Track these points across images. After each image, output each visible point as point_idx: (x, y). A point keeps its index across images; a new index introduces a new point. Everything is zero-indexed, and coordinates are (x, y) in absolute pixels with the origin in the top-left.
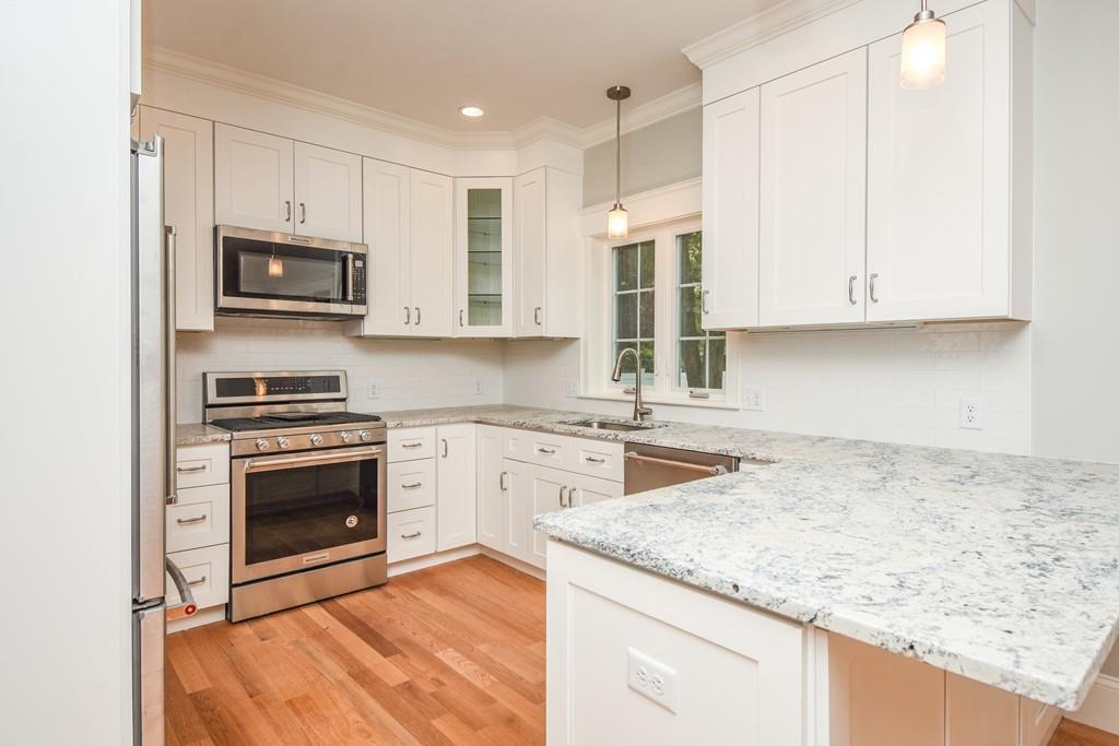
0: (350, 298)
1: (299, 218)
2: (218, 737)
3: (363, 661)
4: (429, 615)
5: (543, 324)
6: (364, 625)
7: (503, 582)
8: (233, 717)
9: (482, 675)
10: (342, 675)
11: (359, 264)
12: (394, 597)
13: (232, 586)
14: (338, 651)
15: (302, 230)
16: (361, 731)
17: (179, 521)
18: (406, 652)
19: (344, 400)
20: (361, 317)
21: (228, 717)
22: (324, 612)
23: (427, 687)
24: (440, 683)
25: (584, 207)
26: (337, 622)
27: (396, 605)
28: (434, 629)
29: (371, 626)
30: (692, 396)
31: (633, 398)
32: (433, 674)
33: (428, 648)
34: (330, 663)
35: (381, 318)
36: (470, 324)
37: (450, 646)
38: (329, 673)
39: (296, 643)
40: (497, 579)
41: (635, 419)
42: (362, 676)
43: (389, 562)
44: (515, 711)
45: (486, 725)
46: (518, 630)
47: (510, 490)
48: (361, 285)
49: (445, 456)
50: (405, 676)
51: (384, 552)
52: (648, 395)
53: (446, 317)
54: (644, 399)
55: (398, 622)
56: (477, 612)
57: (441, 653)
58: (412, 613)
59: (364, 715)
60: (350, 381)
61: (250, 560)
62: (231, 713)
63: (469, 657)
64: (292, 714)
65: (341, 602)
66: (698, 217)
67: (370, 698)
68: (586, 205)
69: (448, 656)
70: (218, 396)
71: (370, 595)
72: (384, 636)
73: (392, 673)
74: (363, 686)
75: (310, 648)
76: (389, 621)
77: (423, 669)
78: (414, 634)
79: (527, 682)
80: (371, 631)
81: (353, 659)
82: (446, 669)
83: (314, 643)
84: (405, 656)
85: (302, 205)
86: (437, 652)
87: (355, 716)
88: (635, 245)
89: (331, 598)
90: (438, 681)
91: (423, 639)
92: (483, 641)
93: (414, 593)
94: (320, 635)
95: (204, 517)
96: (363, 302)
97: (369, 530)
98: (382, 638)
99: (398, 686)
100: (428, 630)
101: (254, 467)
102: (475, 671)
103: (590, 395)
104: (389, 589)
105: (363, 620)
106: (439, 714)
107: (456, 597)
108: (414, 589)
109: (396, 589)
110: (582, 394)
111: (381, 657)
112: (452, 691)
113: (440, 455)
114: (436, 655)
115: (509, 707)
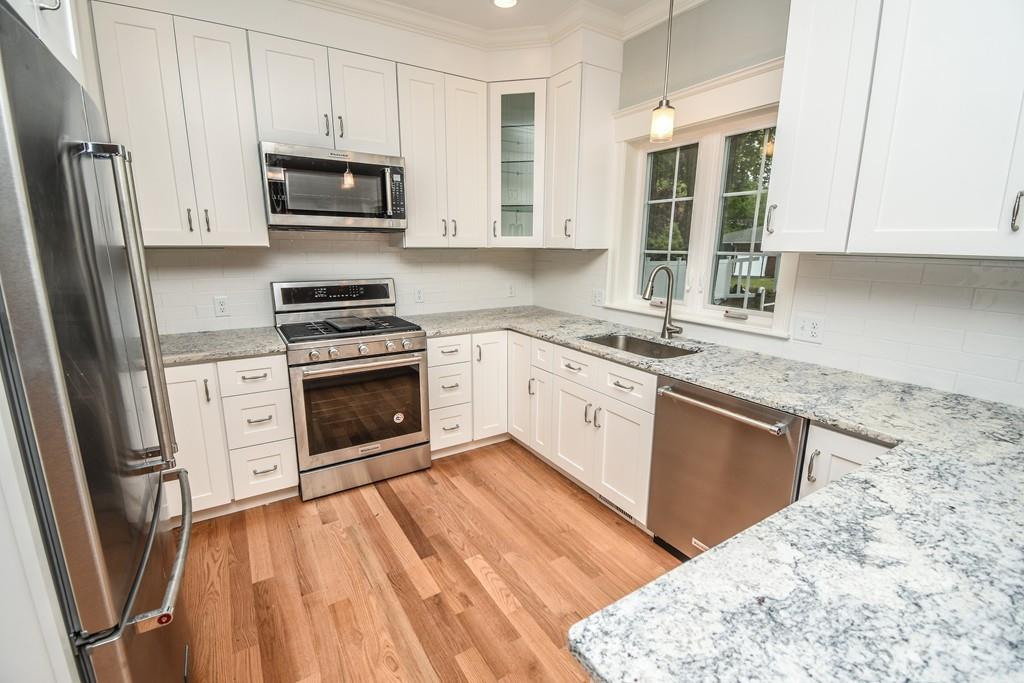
0: (390, 212)
1: (338, 132)
2: (265, 644)
3: (402, 560)
4: (463, 508)
5: (573, 236)
6: (407, 513)
7: (529, 475)
8: (283, 620)
9: (508, 596)
10: (382, 578)
11: (397, 178)
12: (435, 483)
13: (300, 472)
14: (382, 545)
15: (342, 145)
16: (390, 659)
17: (249, 422)
18: (441, 556)
19: (393, 305)
20: (403, 230)
21: (279, 620)
22: (377, 494)
23: (455, 606)
24: (467, 602)
25: (620, 108)
26: (386, 509)
27: (437, 493)
28: (467, 528)
29: (413, 516)
30: (728, 316)
31: (662, 313)
32: (461, 588)
33: (458, 551)
34: (374, 560)
35: (420, 231)
36: (503, 235)
37: (480, 552)
38: (371, 574)
39: (349, 530)
40: (525, 472)
41: (663, 336)
42: (399, 581)
43: (432, 449)
44: (538, 655)
45: (508, 672)
46: (541, 536)
47: (537, 394)
48: (399, 199)
49: (479, 360)
50: (437, 588)
51: (428, 442)
52: (679, 311)
53: (480, 228)
54: (673, 316)
55: (436, 514)
56: (506, 510)
57: (471, 559)
58: (450, 506)
59: (395, 638)
60: (397, 287)
61: (313, 452)
62: (282, 615)
63: (497, 570)
64: (331, 622)
65: (392, 484)
66: (773, 108)
67: (403, 613)
68: (622, 106)
69: (477, 564)
70: (284, 303)
71: (417, 479)
72: (423, 530)
73: (426, 581)
74: (398, 595)
75: (360, 538)
76: (429, 511)
77: (454, 580)
78: (449, 531)
79: (550, 613)
80: (413, 522)
81: (394, 556)
82: (474, 583)
83: (364, 531)
84: (439, 560)
85: (340, 118)
86: (468, 558)
87: (386, 637)
88: (674, 150)
89: (385, 480)
90: (466, 597)
91: (456, 539)
92: (510, 548)
93: (453, 480)
94: (370, 522)
95: (270, 417)
96: (401, 216)
97: (414, 423)
98: (421, 533)
99: (429, 599)
100: (462, 528)
101: (309, 375)
102: (501, 589)
103: (615, 305)
104: (432, 474)
105: (408, 508)
106: (464, 647)
107: (489, 489)
108: (453, 476)
109: (438, 474)
110: (607, 304)
111: (418, 557)
112: (478, 616)
113: (475, 361)
114: (466, 561)
115: (532, 647)
